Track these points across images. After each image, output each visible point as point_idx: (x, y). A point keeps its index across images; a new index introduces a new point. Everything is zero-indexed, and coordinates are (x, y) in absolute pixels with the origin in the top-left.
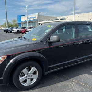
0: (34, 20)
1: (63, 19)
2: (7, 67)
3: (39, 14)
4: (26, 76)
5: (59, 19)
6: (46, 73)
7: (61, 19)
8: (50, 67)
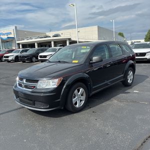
0: (8, 38)
1: (58, 36)
2: (63, 90)
3: (16, 27)
4: (76, 97)
5: (51, 35)
6: (91, 94)
7: (54, 36)
8: (94, 87)
